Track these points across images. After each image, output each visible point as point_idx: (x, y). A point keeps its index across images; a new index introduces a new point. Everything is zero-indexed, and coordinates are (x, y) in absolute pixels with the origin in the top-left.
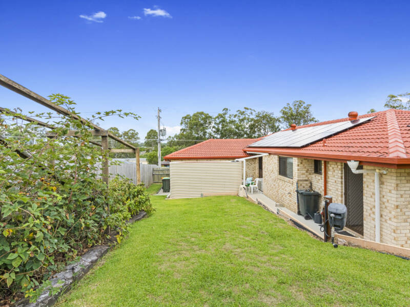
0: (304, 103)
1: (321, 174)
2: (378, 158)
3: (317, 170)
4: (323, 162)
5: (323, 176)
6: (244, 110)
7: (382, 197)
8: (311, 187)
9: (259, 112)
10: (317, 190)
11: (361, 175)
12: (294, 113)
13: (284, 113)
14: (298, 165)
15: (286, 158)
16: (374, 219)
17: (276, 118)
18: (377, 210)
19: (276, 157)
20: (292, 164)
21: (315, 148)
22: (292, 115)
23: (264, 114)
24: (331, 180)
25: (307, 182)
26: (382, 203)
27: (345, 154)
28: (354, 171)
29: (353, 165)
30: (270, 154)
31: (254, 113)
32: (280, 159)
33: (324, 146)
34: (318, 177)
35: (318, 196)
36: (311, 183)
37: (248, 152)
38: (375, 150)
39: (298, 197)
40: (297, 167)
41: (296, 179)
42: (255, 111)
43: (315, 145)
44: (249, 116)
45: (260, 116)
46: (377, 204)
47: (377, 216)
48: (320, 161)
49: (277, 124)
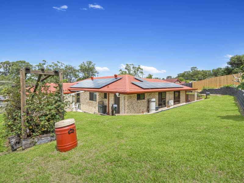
0: (92, 63)
1: (107, 98)
2: (124, 92)
3: (105, 97)
4: (108, 94)
5: (108, 99)
6: (57, 63)
7: (124, 103)
8: (103, 104)
9: (67, 65)
10: (105, 105)
11: (119, 98)
12: (87, 68)
13: (81, 67)
14: (99, 96)
15: (93, 93)
16: (122, 111)
17: (77, 70)
18: (123, 108)
19: (89, 92)
20: (96, 95)
21: (104, 89)
22: (86, 69)
23: (70, 67)
24: (110, 100)
25: (102, 102)
26: (124, 105)
27: (115, 91)
28: (118, 96)
29: (117, 94)
30: (85, 91)
31: (63, 65)
32: (90, 93)
33: (108, 88)
34: (106, 100)
35: (106, 106)
36: (103, 102)
37: (71, 90)
38: (123, 89)
39: (99, 108)
40: (98, 96)
41: (98, 101)
42: (64, 64)
43: (105, 87)
44: (60, 67)
45: (68, 67)
46: (123, 106)
47: (123, 110)
48: (106, 94)
49: (77, 73)
